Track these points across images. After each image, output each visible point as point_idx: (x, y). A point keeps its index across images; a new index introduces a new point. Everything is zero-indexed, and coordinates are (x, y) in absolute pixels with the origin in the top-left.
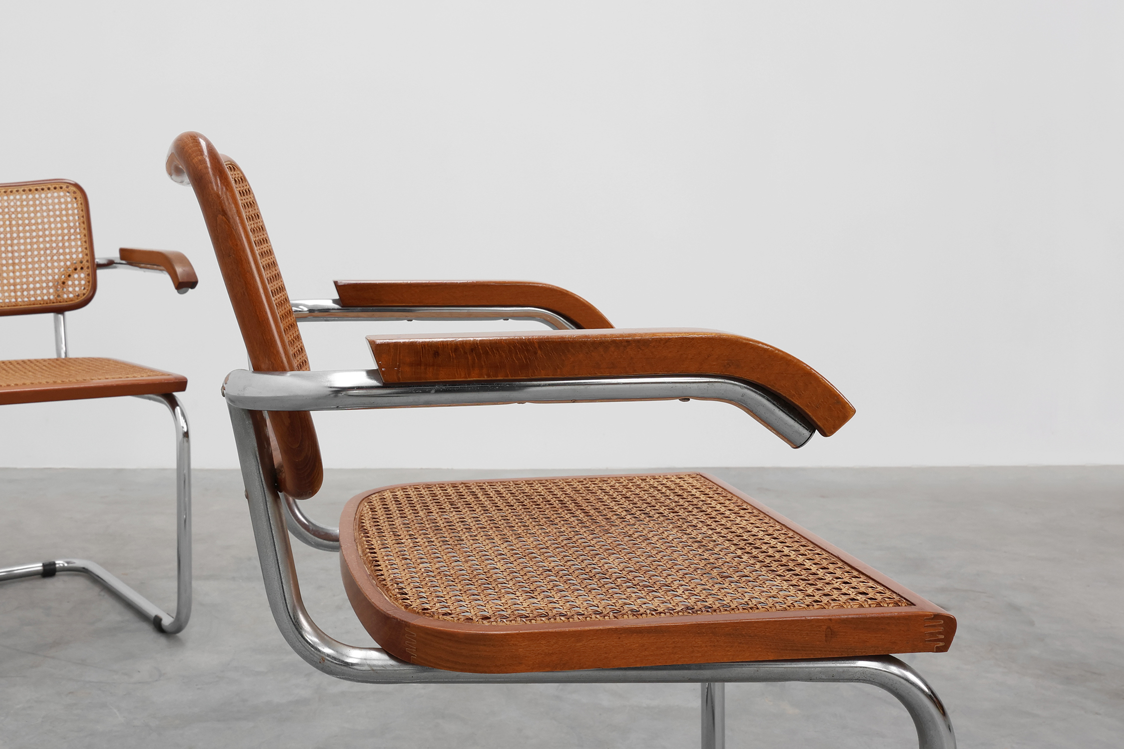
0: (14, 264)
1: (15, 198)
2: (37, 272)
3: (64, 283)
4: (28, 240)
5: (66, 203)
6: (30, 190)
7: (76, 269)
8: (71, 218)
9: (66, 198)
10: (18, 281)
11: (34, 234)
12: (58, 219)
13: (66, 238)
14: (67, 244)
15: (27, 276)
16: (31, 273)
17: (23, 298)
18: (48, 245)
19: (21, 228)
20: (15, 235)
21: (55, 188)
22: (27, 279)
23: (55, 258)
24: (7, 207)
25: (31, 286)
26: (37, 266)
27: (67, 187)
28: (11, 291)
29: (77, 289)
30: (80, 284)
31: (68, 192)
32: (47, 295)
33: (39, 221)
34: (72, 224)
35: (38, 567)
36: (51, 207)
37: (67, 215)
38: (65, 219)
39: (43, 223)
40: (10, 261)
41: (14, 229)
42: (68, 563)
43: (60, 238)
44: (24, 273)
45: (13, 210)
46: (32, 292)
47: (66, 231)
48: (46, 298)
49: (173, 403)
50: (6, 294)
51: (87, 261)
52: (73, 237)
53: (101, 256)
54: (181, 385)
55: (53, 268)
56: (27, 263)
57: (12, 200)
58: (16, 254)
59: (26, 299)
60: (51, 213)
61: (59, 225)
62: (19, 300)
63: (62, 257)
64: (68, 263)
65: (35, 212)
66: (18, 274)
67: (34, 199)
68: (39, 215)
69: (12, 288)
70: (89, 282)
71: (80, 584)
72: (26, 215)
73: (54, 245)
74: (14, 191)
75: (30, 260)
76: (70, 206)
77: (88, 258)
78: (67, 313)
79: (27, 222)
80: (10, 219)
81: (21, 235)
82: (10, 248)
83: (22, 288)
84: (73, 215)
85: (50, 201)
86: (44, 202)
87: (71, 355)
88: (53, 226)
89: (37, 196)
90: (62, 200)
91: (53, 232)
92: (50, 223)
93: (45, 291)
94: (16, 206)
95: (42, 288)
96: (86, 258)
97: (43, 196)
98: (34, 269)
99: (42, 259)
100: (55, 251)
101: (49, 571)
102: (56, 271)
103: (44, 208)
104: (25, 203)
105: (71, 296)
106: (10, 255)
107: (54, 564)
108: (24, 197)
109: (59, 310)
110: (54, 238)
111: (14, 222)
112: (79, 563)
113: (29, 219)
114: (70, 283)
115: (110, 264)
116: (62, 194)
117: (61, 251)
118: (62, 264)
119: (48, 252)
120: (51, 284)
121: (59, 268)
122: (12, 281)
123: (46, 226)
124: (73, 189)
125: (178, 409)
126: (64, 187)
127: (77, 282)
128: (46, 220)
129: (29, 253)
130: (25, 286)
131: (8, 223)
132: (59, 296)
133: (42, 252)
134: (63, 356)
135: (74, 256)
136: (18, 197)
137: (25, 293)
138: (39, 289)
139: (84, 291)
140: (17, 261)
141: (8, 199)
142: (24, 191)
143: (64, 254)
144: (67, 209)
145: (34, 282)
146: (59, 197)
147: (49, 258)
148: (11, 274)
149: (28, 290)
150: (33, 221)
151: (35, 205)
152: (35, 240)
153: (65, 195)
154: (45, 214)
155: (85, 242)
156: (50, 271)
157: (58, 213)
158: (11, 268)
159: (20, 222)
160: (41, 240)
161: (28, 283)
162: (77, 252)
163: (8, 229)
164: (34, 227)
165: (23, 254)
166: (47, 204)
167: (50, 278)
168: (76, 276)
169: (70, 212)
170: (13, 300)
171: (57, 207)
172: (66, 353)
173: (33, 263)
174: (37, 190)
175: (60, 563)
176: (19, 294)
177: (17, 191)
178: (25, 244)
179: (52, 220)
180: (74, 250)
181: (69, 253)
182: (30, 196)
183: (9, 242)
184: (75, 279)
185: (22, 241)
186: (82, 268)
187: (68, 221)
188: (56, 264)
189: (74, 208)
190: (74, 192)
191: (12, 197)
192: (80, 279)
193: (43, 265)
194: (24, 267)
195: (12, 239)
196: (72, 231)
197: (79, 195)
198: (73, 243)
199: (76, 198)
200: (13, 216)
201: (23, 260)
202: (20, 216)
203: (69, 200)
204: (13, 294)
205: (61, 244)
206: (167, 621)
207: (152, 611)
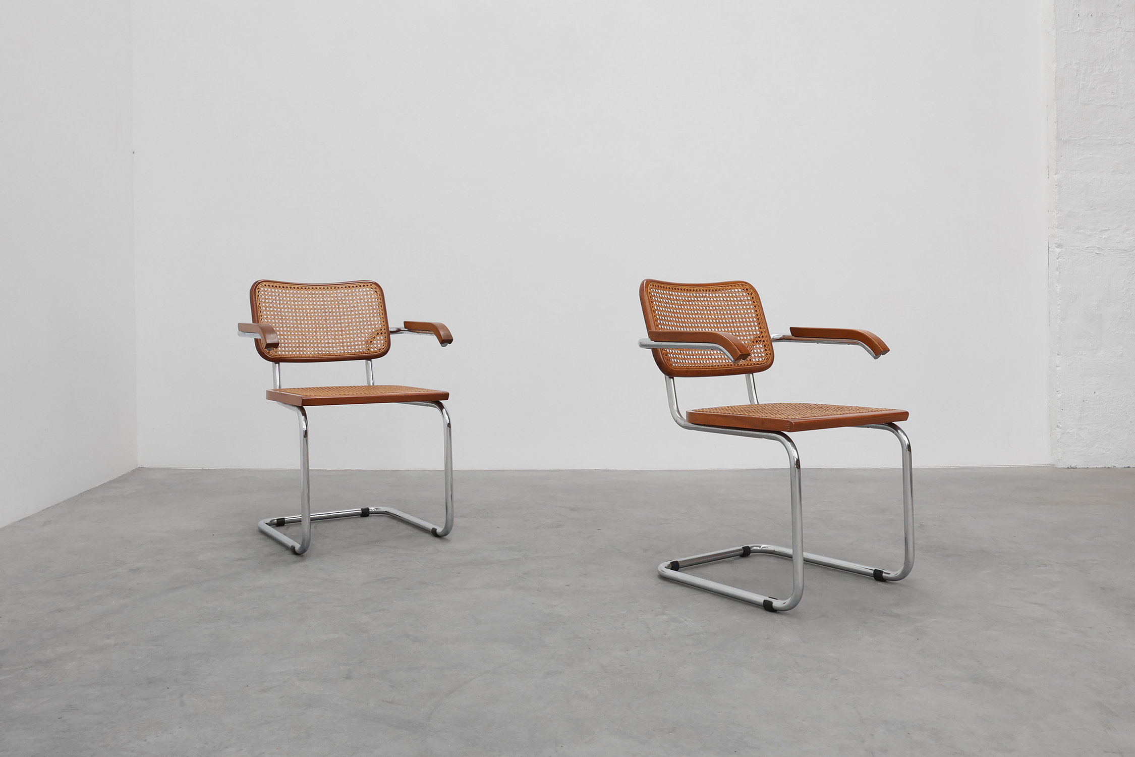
0: (342, 331)
1: (341, 292)
2: (355, 335)
3: (371, 342)
4: (350, 317)
5: (371, 295)
6: (349, 287)
7: (378, 334)
8: (374, 304)
9: (369, 292)
10: (345, 340)
11: (353, 313)
12: (366, 304)
13: (372, 315)
14: (372, 319)
15: (350, 338)
16: (352, 336)
17: (348, 351)
18: (361, 320)
19: (345, 310)
20: (342, 314)
21: (364, 286)
22: (350, 339)
23: (366, 327)
24: (336, 297)
25: (352, 343)
26: (355, 332)
27: (371, 285)
28: (341, 346)
29: (379, 346)
30: (381, 343)
31: (372, 288)
32: (360, 349)
33: (356, 305)
34: (375, 307)
35: (358, 510)
36: (362, 297)
37: (371, 302)
38: (370, 304)
39: (357, 306)
40: (340, 329)
41: (341, 310)
42: (376, 509)
43: (368, 315)
44: (348, 336)
45: (340, 299)
46: (353, 347)
47: (371, 311)
48: (361, 351)
49: (441, 407)
50: (338, 348)
51: (384, 329)
52: (375, 315)
53: (392, 326)
54: (446, 396)
55: (365, 333)
56: (349, 330)
57: (339, 293)
58: (343, 325)
59: (350, 351)
60: (362, 301)
61: (367, 308)
62: (346, 351)
63: (369, 327)
64: (373, 330)
65: (353, 300)
66: (344, 336)
67: (352, 292)
68: (355, 301)
69: (341, 344)
70: (386, 341)
71: (385, 520)
72: (348, 302)
73: (365, 320)
74: (344, 287)
75: (351, 328)
76: (373, 296)
77: (385, 327)
78: (373, 360)
79: (348, 306)
80: (338, 304)
81: (345, 313)
82: (339, 321)
83: (347, 345)
84: (375, 302)
85: (361, 293)
86: (358, 294)
87: (375, 384)
88: (363, 308)
89: (353, 290)
90: (369, 293)
91: (364, 312)
92: (362, 306)
93: (360, 347)
94: (341, 296)
95: (358, 345)
96: (384, 327)
97: (357, 290)
98: (353, 334)
99: (358, 328)
100: (365, 323)
101: (365, 513)
102: (366, 335)
103: (358, 297)
104: (346, 295)
105: (376, 349)
106: (339, 325)
107: (369, 509)
108: (346, 291)
109: (369, 358)
110: (364, 316)
111: (341, 306)
112: (383, 509)
113: (350, 304)
114: (375, 342)
115: (398, 331)
116: (368, 289)
117: (369, 323)
118: (370, 331)
119: (361, 324)
120: (364, 343)
121: (368, 333)
122: (341, 341)
123: (360, 308)
124: (374, 286)
125: (444, 410)
126: (369, 285)
127: (379, 342)
128: (359, 305)
129: (350, 324)
130: (349, 344)
131: (337, 306)
132: (369, 350)
133: (358, 324)
134: (372, 384)
135: (377, 326)
136: (342, 291)
137: (349, 348)
138: (357, 345)
139: (383, 347)
140: (343, 329)
141: (337, 292)
142: (346, 287)
143: (371, 325)
144: (371, 298)
145: (354, 341)
146: (366, 291)
147: (362, 327)
148: (341, 337)
149: (350, 346)
150: (352, 305)
151: (352, 296)
152: (353, 317)
153: (370, 290)
154: (359, 301)
155: (383, 318)
156: (363, 335)
157: (366, 300)
158: (340, 333)
159: (344, 306)
160: (357, 316)
161: (350, 342)
162: (377, 323)
163: (338, 310)
164: (352, 309)
165: (347, 325)
166: (360, 295)
167: (363, 339)
168: (378, 338)
169: (373, 300)
170: (343, 352)
171: (365, 297)
172: (373, 383)
173: (353, 330)
174: (353, 287)
175: (372, 509)
176: (345, 348)
177: (342, 287)
178: (348, 319)
179: (363, 304)
180: (376, 323)
181: (373, 325)
182: (350, 291)
183: (338, 318)
184: (378, 340)
185: (346, 317)
186: (381, 333)
187: (372, 306)
188: (366, 331)
189: (375, 298)
190: (375, 288)
191: (339, 291)
192: (381, 340)
193: (359, 331)
194: (348, 332)
195: (340, 316)
196: (375, 311)
197: (378, 290)
198: (376, 319)
199: (376, 292)
200: (340, 302)
201: (347, 328)
202: (344, 302)
203: (372, 293)
204: (342, 348)
205: (368, 319)
206: (439, 530)
207: (430, 526)
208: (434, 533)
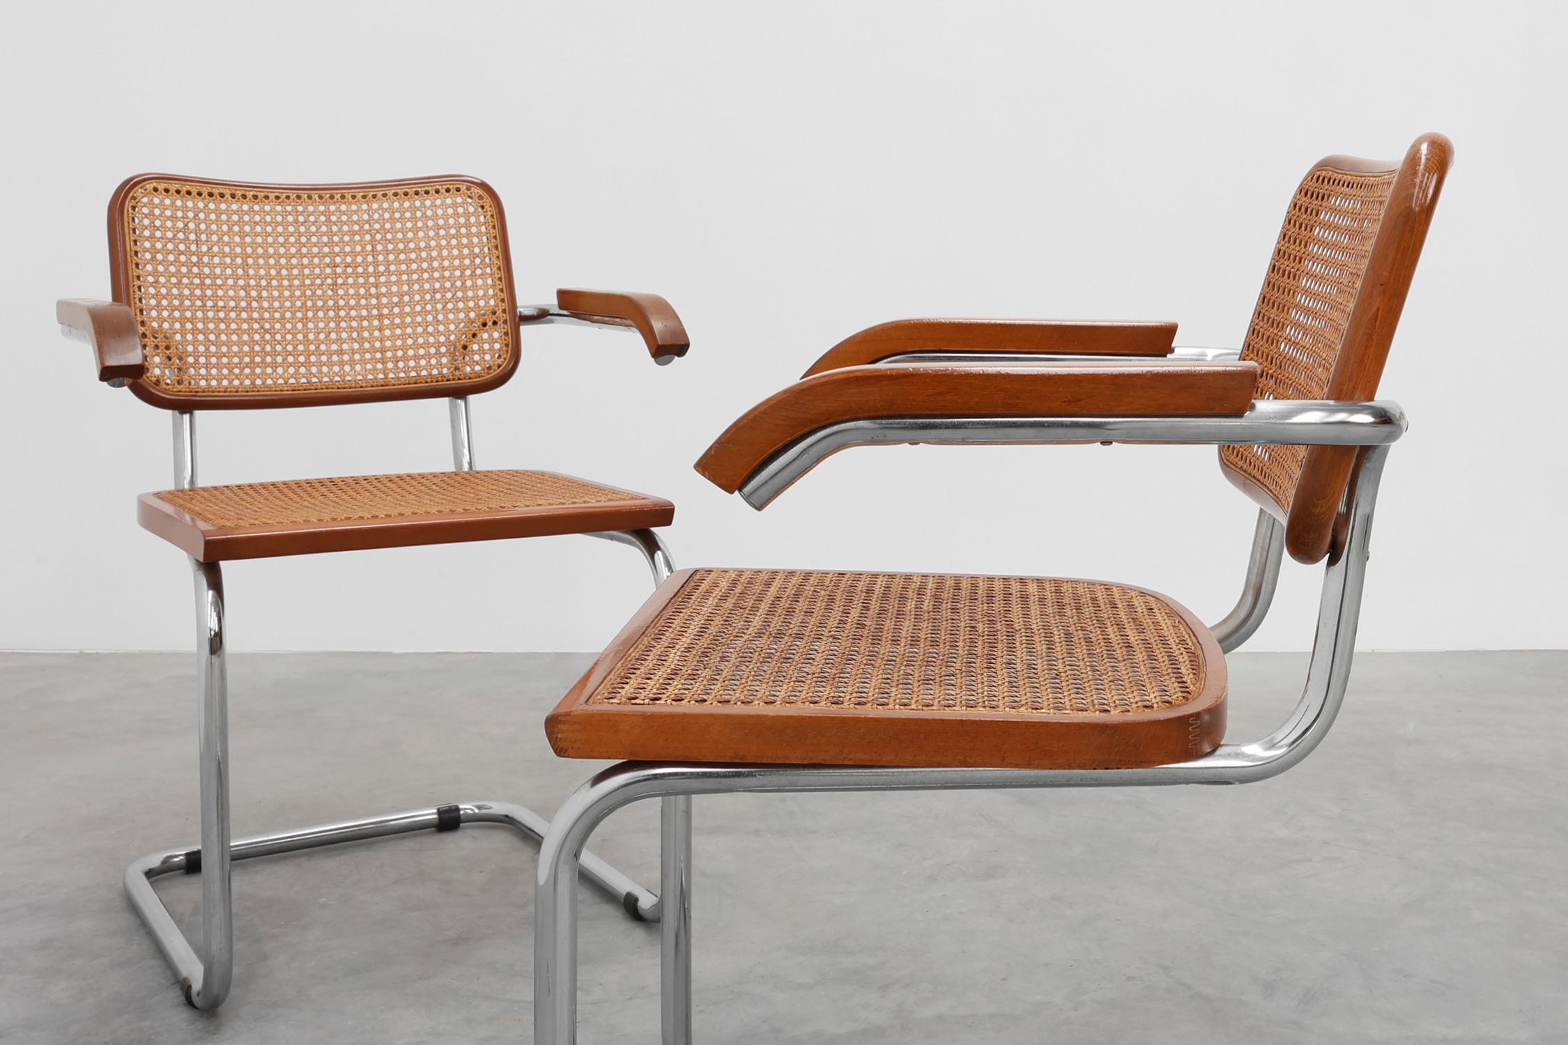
0: (380, 317)
1: (380, 207)
2: (420, 330)
3: (465, 347)
4: (405, 277)
5: (467, 215)
6: (406, 194)
7: (484, 325)
8: (475, 240)
9: (465, 207)
10: (388, 344)
11: (414, 266)
12: (454, 242)
13: (468, 272)
14: (469, 283)
15: (403, 337)
16: (409, 330)
17: (397, 374)
18: (437, 285)
19: (391, 257)
20: (382, 268)
21: (448, 191)
22: (404, 340)
23: (450, 306)
24: (367, 222)
25: (411, 352)
26: (419, 319)
27: (468, 189)
28: (378, 361)
29: (487, 357)
30: (491, 349)
31: (470, 197)
32: (437, 367)
33: (422, 245)
34: (477, 250)
35: (430, 814)
36: (441, 222)
37: (469, 235)
38: (465, 241)
39: (428, 247)
40: (375, 312)
41: (381, 258)
42: (479, 808)
43: (458, 273)
44: (398, 331)
45: (377, 226)
46: (412, 363)
47: (467, 262)
48: (435, 372)
49: (651, 546)
50: (369, 366)
51: (504, 311)
52: (478, 272)
53: (526, 301)
54: (664, 515)
55: (446, 322)
56: (402, 315)
57: (376, 211)
58: (385, 300)
59: (402, 375)
60: (442, 232)
61: (455, 252)
62: (391, 375)
63: (461, 305)
64: (472, 315)
65: (415, 230)
66: (387, 333)
67: (413, 209)
68: (421, 234)
69: (378, 355)
70: (507, 345)
71: (501, 840)
72: (400, 235)
73: (448, 285)
74: (380, 194)
75: (407, 309)
76: (473, 219)
77: (505, 305)
78: (471, 398)
79: (401, 246)
80: (373, 242)
81: (393, 268)
82: (373, 291)
83: (395, 356)
84: (479, 234)
85: (440, 212)
86: (429, 213)
87: (479, 467)
88: (445, 253)
89: (418, 204)
90: (460, 210)
91: (446, 263)
92: (440, 248)
93: (433, 361)
94: (382, 220)
95: (428, 356)
96: (503, 306)
97: (428, 203)
98: (414, 325)
99: (429, 307)
100: (449, 295)
101: (449, 821)
102: (451, 328)
103: (430, 223)
104: (397, 215)
105: (478, 368)
106: (374, 301)
107: (458, 809)
108: (396, 205)
109: (459, 391)
110: (447, 274)
111: (379, 247)
112: (498, 808)
113: (406, 241)
114: (475, 347)
115: (542, 316)
116: (459, 200)
117: (460, 294)
118: (462, 315)
119: (438, 296)
120: (443, 349)
121: (457, 322)
122: (378, 344)
123: (434, 254)
124: (477, 191)
125: (659, 554)
126: (463, 188)
127: (486, 346)
128: (433, 243)
129: (406, 298)
130: (400, 353)
131: (369, 248)
132: (457, 369)
133: (428, 297)
134: (466, 468)
135: (482, 303)
136: (386, 205)
137: (401, 364)
138: (423, 357)
139: (500, 361)
140: (386, 311)
141: (370, 209)
142: (396, 195)
143: (465, 299)
144: (468, 225)
145: (416, 346)
146: (455, 205)
147: (439, 306)
148: (377, 333)
149: (405, 358)
150: (412, 245)
151: (414, 219)
152: (415, 277)
153: (464, 202)
154: (432, 233)
155: (500, 279)
156: (441, 328)
157: (453, 231)
158: (376, 323)
159: (390, 247)
160: (426, 276)
161: (405, 348)
162: (486, 296)
163: (370, 258)
164: (413, 256)
165: (396, 299)
166: (435, 217)
167: (442, 339)
168: (485, 336)
169: (474, 230)
170: (381, 376)
171: (451, 221)
172: (470, 463)
173: (413, 314)
174: (417, 193)
175: (467, 808)
176: (390, 365)
177: (385, 195)
178: (399, 283)
179: (444, 242)
180: (481, 293)
181: (473, 298)
182: (407, 204)
183: (372, 280)
184: (483, 341)
185: (394, 278)
186: (495, 323)
187: (470, 246)
188: (451, 316)
189: (480, 223)
190: (480, 197)
191: (375, 206)
192: (492, 341)
193: (430, 318)
194: (397, 321)
195: (377, 275)
196: (478, 261)
197: (488, 201)
198: (480, 282)
199: (483, 207)
200: (378, 237)
201: (396, 310)
202: (389, 236)
203: (471, 209)
204: (379, 366)
205: (459, 284)
206: (646, 902)
207: (622, 884)
208: (630, 907)
